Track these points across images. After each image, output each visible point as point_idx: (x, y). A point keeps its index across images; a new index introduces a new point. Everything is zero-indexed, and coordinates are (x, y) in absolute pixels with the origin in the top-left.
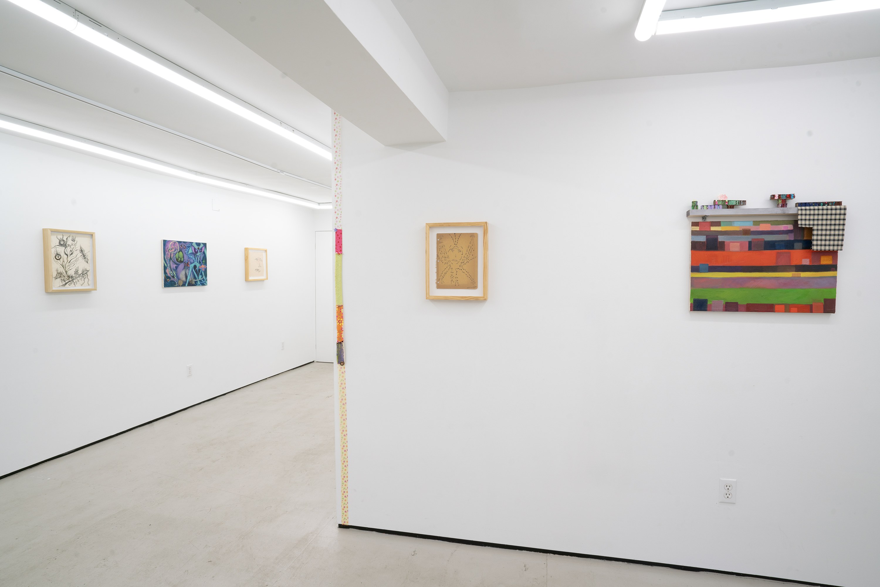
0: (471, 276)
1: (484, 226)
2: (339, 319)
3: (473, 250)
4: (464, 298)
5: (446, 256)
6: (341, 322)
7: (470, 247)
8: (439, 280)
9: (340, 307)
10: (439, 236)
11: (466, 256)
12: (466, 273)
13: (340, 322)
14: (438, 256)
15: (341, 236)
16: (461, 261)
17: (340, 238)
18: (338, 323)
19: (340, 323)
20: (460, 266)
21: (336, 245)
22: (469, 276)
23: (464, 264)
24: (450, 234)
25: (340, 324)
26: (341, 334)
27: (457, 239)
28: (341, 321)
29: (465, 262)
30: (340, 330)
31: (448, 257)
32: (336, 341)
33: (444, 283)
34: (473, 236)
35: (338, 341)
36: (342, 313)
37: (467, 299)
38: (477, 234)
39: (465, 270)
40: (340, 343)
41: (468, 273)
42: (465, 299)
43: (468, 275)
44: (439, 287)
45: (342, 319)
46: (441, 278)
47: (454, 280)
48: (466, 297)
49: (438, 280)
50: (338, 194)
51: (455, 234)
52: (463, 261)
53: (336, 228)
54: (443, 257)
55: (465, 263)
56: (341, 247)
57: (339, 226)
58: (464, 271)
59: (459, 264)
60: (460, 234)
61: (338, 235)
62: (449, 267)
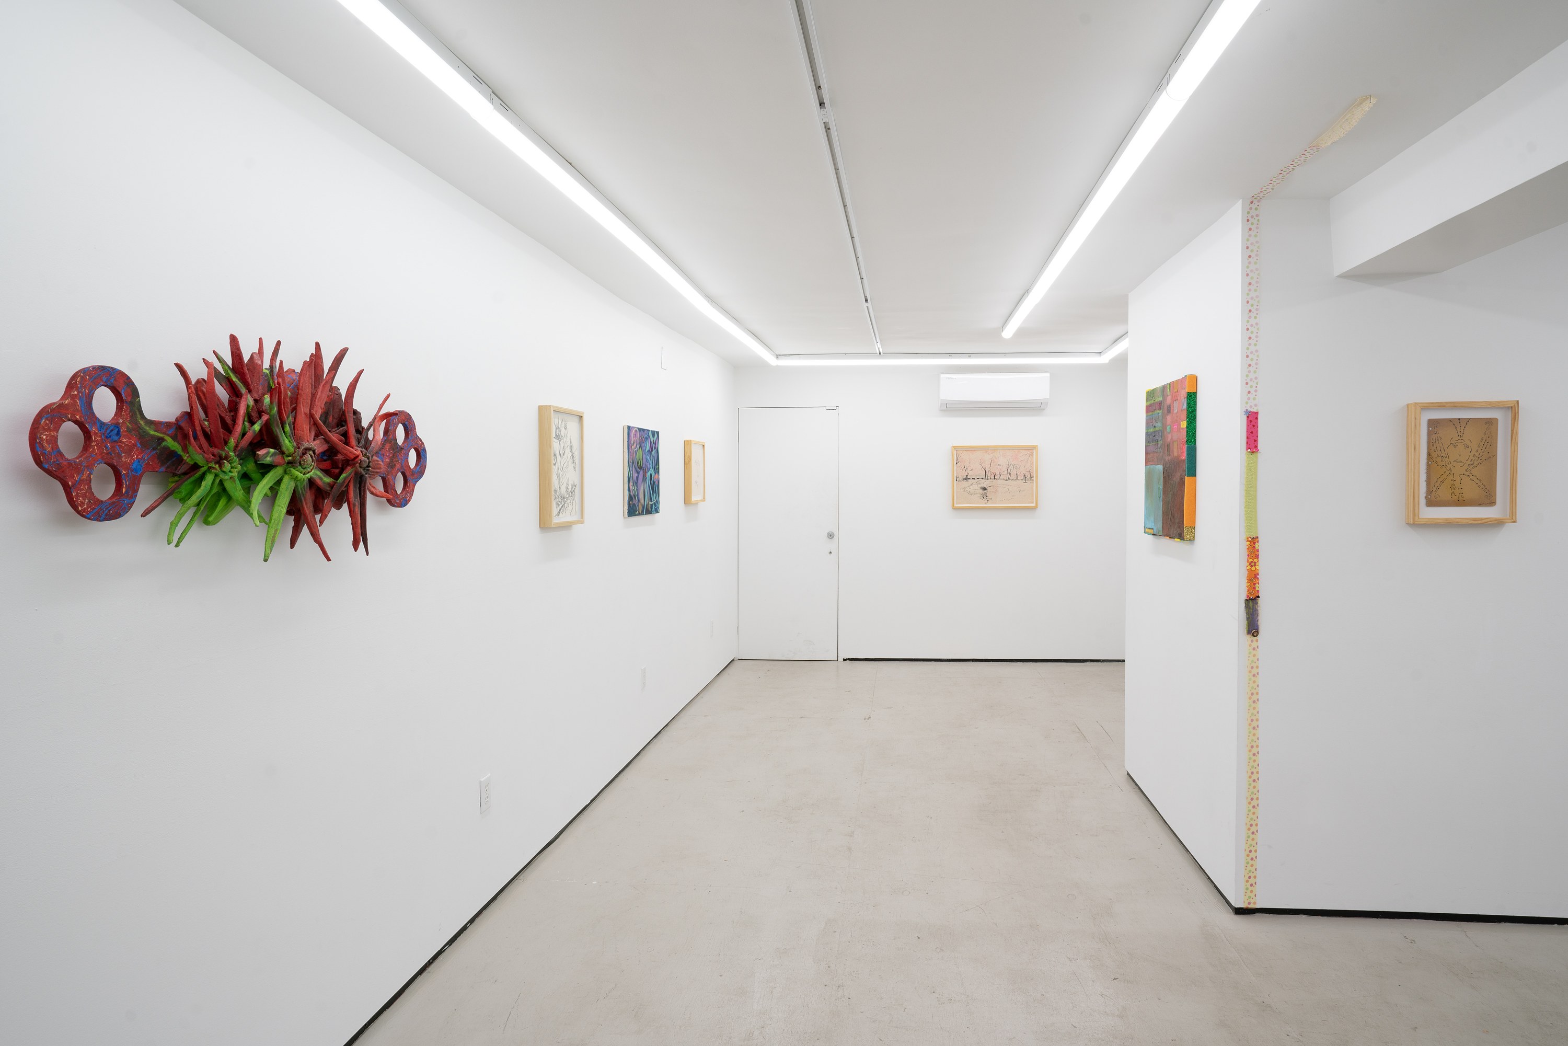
0: (1485, 486)
1: (1513, 409)
2: (1251, 560)
3: (1489, 444)
4: (1479, 520)
5: (1444, 455)
6: (1255, 565)
7: (1484, 441)
8: (1432, 492)
9: (1253, 542)
10: (1433, 424)
11: (1477, 454)
12: (1478, 481)
13: (1252, 564)
14: (1429, 454)
15: (1257, 423)
16: (1469, 462)
17: (1254, 426)
18: (1249, 567)
19: (1252, 566)
20: (1466, 470)
21: (1247, 438)
22: (1482, 486)
23: (1473, 468)
24: (1450, 420)
25: (1253, 569)
26: (1255, 584)
27: (1462, 428)
28: (1255, 563)
29: (1476, 463)
30: (1253, 578)
31: (1447, 456)
32: (1244, 597)
33: (1439, 497)
34: (1490, 423)
35: (1248, 596)
36: (1258, 551)
37: (1483, 521)
38: (1496, 420)
39: (1476, 476)
40: (1252, 603)
41: (1480, 480)
42: (1479, 522)
43: (1480, 484)
44: (1430, 503)
45: (1256, 560)
46: (1434, 490)
47: (1457, 492)
48: (1482, 519)
49: (1429, 492)
50: (1252, 353)
51: (1459, 419)
52: (1472, 463)
53: (1247, 410)
54: (1438, 456)
55: (1475, 465)
56: (1256, 441)
57: (1254, 407)
58: (1473, 478)
59: (1466, 467)
60: (1468, 420)
61: (1251, 421)
62: (1448, 473)
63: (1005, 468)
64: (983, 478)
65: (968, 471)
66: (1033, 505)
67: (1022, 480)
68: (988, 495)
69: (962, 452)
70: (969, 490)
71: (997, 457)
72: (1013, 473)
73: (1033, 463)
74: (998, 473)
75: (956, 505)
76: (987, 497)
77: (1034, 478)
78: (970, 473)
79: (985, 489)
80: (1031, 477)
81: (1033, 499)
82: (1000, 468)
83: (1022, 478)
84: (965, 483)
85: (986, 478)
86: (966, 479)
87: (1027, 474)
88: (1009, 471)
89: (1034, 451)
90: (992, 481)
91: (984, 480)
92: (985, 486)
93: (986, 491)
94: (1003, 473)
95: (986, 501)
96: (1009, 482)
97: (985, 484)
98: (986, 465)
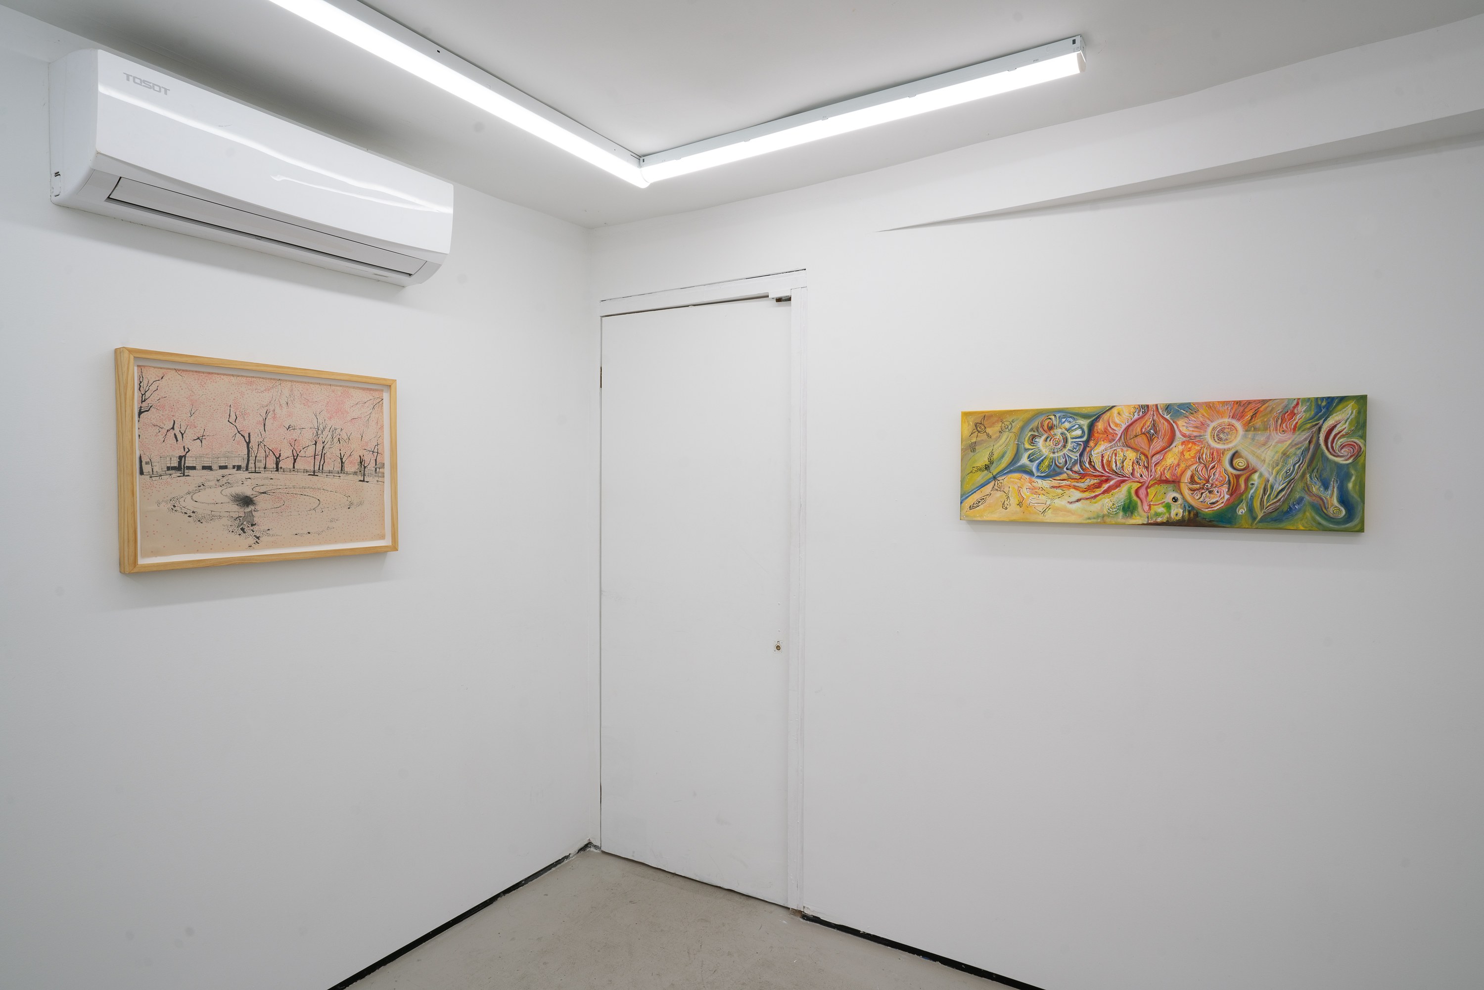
63: (307, 437)
64: (239, 468)
65: (188, 441)
66: (386, 542)
67: (355, 473)
68: (256, 520)
69: (160, 373)
70: (189, 504)
71: (283, 402)
72: (332, 453)
73: (382, 427)
74: (286, 453)
75: (142, 561)
76: (255, 528)
77: (387, 470)
78: (195, 448)
79: (246, 501)
80: (379, 467)
81: (384, 528)
82: (295, 436)
83: (355, 467)
84: (177, 484)
85: (251, 465)
86: (178, 468)
87: (369, 458)
88: (319, 447)
89: (386, 396)
90: (268, 474)
91: (243, 475)
92: (248, 492)
93: (251, 508)
94: (302, 454)
95: (252, 540)
96: (321, 480)
97: (244, 484)
98: (251, 424)
